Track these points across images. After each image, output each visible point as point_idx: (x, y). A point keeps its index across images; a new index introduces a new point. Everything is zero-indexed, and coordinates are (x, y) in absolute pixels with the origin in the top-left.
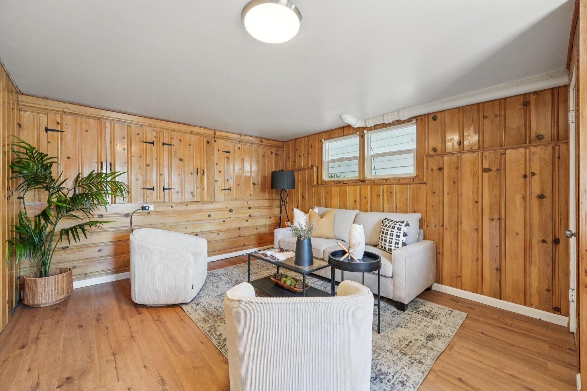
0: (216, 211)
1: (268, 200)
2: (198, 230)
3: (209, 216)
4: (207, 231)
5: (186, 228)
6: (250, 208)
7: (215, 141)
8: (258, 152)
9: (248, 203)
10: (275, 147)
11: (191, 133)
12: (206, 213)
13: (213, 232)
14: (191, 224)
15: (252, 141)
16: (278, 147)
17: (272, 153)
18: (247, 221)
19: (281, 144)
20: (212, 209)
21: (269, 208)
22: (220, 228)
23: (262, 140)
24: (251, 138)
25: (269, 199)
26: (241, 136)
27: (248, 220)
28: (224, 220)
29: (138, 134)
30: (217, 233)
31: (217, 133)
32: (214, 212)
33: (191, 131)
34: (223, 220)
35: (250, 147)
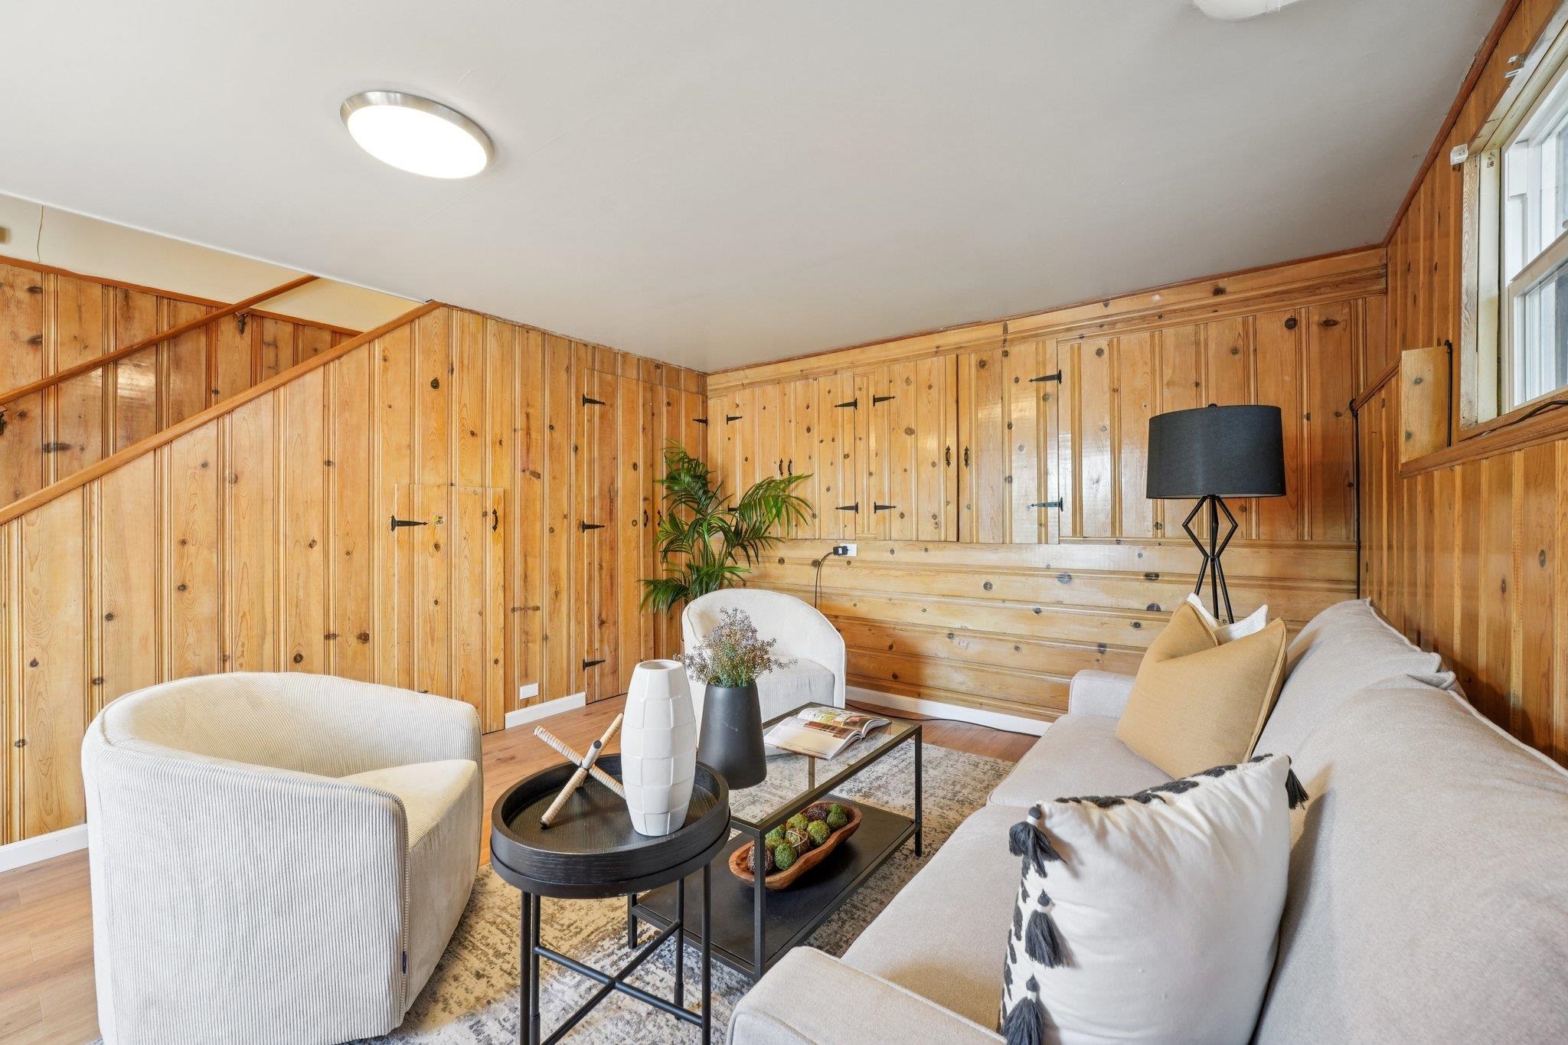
0: (1012, 574)
1: (1264, 551)
2: (956, 624)
3: (987, 586)
4: (983, 632)
5: (924, 610)
6: (1152, 577)
7: (1006, 354)
8: (1197, 343)
9: (1140, 555)
10: (1312, 290)
11: (936, 352)
12: (977, 576)
13: (998, 637)
14: (937, 602)
15: (1161, 307)
16: (1350, 280)
17: (1291, 324)
18: (1137, 625)
19: (1373, 260)
20: (998, 568)
21: (1271, 587)
22: (1021, 629)
23: (1222, 283)
24: (1157, 298)
25: (1271, 546)
26: (1106, 305)
27: (1143, 623)
28: (1038, 606)
29: (829, 392)
30: (1012, 646)
31: (1013, 326)
32: (1003, 578)
33: (938, 347)
34: (1032, 607)
35: (1152, 336)
